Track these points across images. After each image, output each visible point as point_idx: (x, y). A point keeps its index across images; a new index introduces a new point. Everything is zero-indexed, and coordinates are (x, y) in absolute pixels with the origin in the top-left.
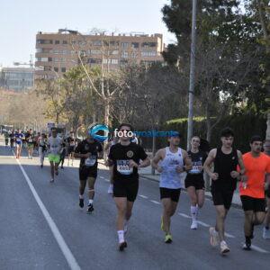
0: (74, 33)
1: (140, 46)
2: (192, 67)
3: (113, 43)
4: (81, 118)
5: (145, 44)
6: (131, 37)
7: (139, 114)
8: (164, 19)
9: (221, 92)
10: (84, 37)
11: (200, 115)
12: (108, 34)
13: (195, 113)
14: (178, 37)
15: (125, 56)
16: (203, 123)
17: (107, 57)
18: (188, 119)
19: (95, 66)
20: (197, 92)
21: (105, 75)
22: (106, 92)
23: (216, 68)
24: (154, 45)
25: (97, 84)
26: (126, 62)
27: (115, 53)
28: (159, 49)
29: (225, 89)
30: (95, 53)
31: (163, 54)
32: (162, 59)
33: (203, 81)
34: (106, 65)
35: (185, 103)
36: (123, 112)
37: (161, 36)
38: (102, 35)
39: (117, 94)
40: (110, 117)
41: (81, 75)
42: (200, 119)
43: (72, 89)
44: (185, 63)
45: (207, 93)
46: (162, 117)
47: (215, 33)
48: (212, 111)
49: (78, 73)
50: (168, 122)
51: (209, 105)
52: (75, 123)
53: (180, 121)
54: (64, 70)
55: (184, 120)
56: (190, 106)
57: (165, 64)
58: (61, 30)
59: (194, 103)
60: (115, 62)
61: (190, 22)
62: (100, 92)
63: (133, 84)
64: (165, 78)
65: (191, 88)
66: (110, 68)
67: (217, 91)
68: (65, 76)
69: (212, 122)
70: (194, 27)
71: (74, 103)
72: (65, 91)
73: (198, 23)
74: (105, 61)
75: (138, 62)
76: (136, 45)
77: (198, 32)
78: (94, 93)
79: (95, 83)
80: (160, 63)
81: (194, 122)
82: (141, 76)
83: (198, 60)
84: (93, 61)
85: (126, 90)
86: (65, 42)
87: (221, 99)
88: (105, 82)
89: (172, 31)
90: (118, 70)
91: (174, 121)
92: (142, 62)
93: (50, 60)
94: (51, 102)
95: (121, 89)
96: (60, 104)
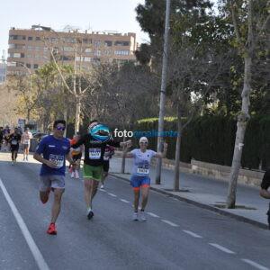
0: (47, 29)
1: (113, 45)
2: (164, 66)
3: (86, 40)
4: (52, 115)
5: (117, 43)
6: (104, 36)
7: (110, 112)
8: (138, 18)
9: (193, 93)
11: (171, 115)
12: (81, 31)
13: (166, 113)
14: (151, 37)
15: (98, 54)
17: (79, 54)
18: (159, 119)
19: (67, 64)
20: (168, 92)
21: (77, 72)
22: (77, 90)
23: (188, 69)
24: (127, 44)
25: (69, 81)
26: (99, 60)
27: (87, 50)
28: (132, 49)
29: (196, 90)
30: (68, 50)
31: (136, 53)
32: (134, 58)
33: (175, 81)
34: (78, 63)
35: (156, 103)
37: (134, 35)
38: (76, 32)
39: (88, 92)
40: (81, 115)
41: (53, 72)
42: (171, 119)
43: (44, 86)
44: (157, 63)
45: (178, 93)
46: (133, 116)
47: (188, 34)
48: (183, 112)
49: (51, 69)
50: (139, 122)
51: (180, 105)
52: (46, 119)
53: (151, 120)
54: (36, 66)
55: (155, 119)
56: (161, 106)
57: (137, 64)
58: (34, 27)
59: (165, 103)
60: (88, 59)
61: (164, 22)
62: (72, 90)
63: (105, 83)
64: (137, 77)
65: (163, 88)
66: (83, 65)
67: (188, 92)
68: (37, 72)
69: (183, 123)
70: (167, 27)
71: (46, 100)
72: (37, 88)
73: (171, 23)
74: (77, 59)
75: (111, 61)
76: (109, 43)
77: (171, 32)
78: (66, 90)
79: (67, 81)
80: (132, 62)
81: (165, 122)
82: (113, 75)
83: (170, 61)
84: (66, 59)
85: (98, 89)
86: (38, 39)
87: (193, 100)
88: (77, 79)
89: (145, 31)
90: (90, 68)
91: (145, 120)
92: (114, 60)
93: (22, 56)
94: (22, 98)
95: (93, 87)
96: (31, 100)
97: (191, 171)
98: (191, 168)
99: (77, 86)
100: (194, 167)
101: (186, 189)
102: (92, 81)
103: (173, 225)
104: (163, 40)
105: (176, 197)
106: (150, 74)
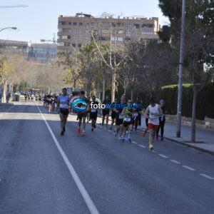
0: (88, 16)
1: (140, 26)
2: (182, 43)
3: (119, 24)
4: (93, 84)
5: (144, 25)
6: (133, 20)
7: (139, 80)
8: (160, 6)
9: (205, 64)
10: (96, 19)
11: (188, 82)
12: (115, 17)
13: (184, 80)
14: (171, 20)
15: (129, 34)
16: (190, 88)
17: (114, 35)
18: (178, 85)
19: (104, 43)
20: (185, 64)
21: (113, 49)
22: (113, 64)
23: (201, 45)
24: (152, 26)
25: (106, 57)
26: (130, 39)
27: (120, 32)
28: (155, 30)
29: (208, 61)
30: (105, 33)
31: (159, 33)
32: (158, 37)
33: (190, 55)
34: (113, 42)
35: (176, 73)
36: (127, 79)
37: (157, 19)
38: (111, 18)
39: (122, 65)
40: (116, 84)
41: (94, 50)
42: (188, 85)
43: (86, 61)
44: (176, 40)
45: (193, 64)
46: (158, 83)
47: (201, 17)
48: (197, 79)
49: (91, 48)
50: (163, 88)
51: (195, 74)
52: (89, 87)
53: (172, 86)
54: (80, 46)
55: (175, 86)
56: (180, 74)
57: (160, 42)
58: (78, 14)
59: (183, 73)
60: (121, 39)
61: (180, 8)
62: (109, 63)
63: (134, 57)
64: (160, 53)
65: (181, 60)
66: (117, 44)
67: (202, 63)
68: (80, 50)
69: (198, 88)
70: (184, 12)
71: (88, 72)
72: (81, 62)
73: (187, 9)
74: (112, 39)
75: (139, 39)
76: (137, 26)
77: (187, 16)
78: (104, 64)
79: (104, 57)
80: (156, 41)
81: (183, 87)
83: (187, 38)
84: (103, 39)
85: (129, 62)
86: (81, 24)
87: (205, 69)
88: (112, 55)
89: (166, 15)
90: (123, 46)
91: (167, 87)
92: (142, 39)
93: (69, 37)
94: (69, 71)
95: (125, 61)
96: (77, 73)
97: (204, 126)
98: (204, 124)
99: (112, 60)
100: (207, 123)
101: (201, 140)
102: (125, 56)
103: (191, 169)
104: (181, 22)
105: (193, 147)
106: (171, 50)
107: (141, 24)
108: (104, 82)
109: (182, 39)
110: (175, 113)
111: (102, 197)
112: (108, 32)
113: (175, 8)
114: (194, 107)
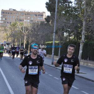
0: (15, 10)
2: (55, 24)
3: (28, 14)
4: (16, 40)
5: (39, 15)
6: (34, 13)
7: (36, 39)
8: (46, 7)
9: (65, 33)
11: (57, 41)
12: (27, 11)
14: (51, 13)
15: (32, 19)
16: (58, 44)
18: (53, 42)
19: (21, 22)
21: (25, 25)
22: (25, 31)
23: (63, 25)
24: (42, 15)
25: (22, 28)
26: (32, 21)
27: (28, 18)
28: (44, 17)
30: (22, 17)
31: (45, 19)
33: (59, 29)
34: (25, 22)
35: (52, 36)
36: (30, 38)
37: (45, 13)
38: (24, 11)
39: (29, 32)
40: (26, 40)
42: (57, 42)
43: (13, 30)
44: (53, 22)
45: (60, 33)
47: (64, 12)
48: (61, 39)
49: (15, 24)
50: (46, 43)
52: (14, 41)
53: (50, 42)
54: (10, 23)
55: (52, 42)
56: (54, 37)
57: (46, 22)
58: (10, 9)
60: (28, 21)
61: (55, 8)
62: (23, 31)
63: (34, 29)
64: (46, 27)
65: (54, 31)
66: (27, 23)
67: (63, 33)
68: (11, 25)
69: (61, 43)
70: (56, 10)
71: (14, 35)
73: (58, 9)
74: (25, 20)
75: (37, 21)
76: (36, 15)
77: (58, 12)
78: (21, 32)
80: (44, 22)
81: (55, 43)
82: (37, 26)
83: (57, 21)
84: (21, 20)
85: (32, 31)
86: (11, 13)
87: (65, 35)
88: (25, 28)
89: (49, 11)
90: (29, 24)
91: (48, 42)
92: (38, 21)
93: (6, 19)
94: (5, 34)
95: (30, 31)
96: (9, 35)
99: (25, 30)
102: (30, 28)
104: (55, 14)
106: (50, 26)
107: (38, 14)
108: (20, 40)
109: (55, 22)
110: (51, 54)
111: (18, 90)
112: (23, 17)
113: (53, 8)
114: (59, 52)
